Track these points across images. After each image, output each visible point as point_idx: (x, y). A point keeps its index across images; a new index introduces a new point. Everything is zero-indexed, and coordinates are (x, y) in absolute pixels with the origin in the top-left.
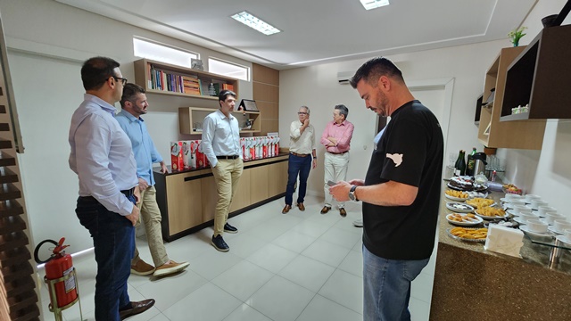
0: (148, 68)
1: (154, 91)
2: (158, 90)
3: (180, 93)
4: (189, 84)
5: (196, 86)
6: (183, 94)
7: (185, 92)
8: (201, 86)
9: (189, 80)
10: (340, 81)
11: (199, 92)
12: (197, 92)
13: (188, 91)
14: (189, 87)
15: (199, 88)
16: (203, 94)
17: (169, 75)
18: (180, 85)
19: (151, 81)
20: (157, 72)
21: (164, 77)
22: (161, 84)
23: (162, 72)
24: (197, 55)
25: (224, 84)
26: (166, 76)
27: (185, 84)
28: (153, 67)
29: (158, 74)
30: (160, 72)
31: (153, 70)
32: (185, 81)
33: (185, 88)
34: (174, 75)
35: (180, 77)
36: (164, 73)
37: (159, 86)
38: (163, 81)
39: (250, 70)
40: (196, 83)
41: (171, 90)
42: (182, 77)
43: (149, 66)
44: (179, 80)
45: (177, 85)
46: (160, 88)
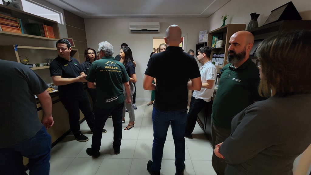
5: (15, 24)
6: (2, 32)
7: (2, 29)
8: (21, 25)
9: (4, 17)
10: (131, 31)
11: (20, 31)
12: (17, 31)
13: (6, 29)
14: (6, 25)
15: (19, 27)
16: (25, 33)
25: (44, 26)
27: (1, 21)
32: (1, 19)
33: (2, 25)
39: (62, 15)
40: (14, 22)
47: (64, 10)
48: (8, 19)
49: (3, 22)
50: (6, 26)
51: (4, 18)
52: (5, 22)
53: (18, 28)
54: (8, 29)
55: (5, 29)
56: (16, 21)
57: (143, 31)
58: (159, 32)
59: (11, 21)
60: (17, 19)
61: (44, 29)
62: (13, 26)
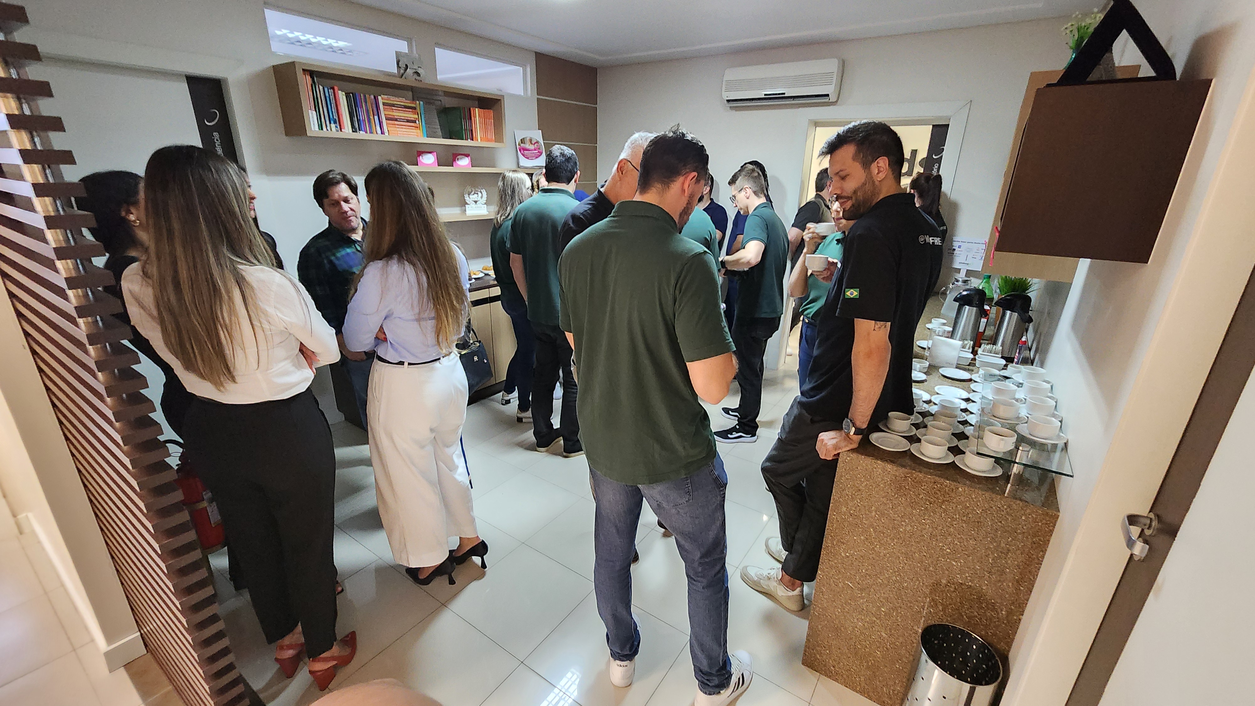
0: (304, 82)
1: (325, 133)
2: (332, 131)
3: (378, 137)
4: (397, 114)
5: (411, 116)
6: (386, 137)
7: (388, 131)
8: (423, 116)
9: (395, 103)
10: (728, 101)
11: (418, 131)
12: (414, 131)
13: (395, 129)
14: (396, 120)
15: (417, 122)
16: (428, 135)
17: (351, 95)
18: (376, 117)
19: (314, 112)
20: (326, 90)
21: (341, 100)
22: (336, 117)
23: (336, 88)
24: (409, 40)
25: (471, 109)
26: (344, 97)
27: (387, 113)
28: (315, 79)
29: (327, 95)
30: (332, 90)
31: (317, 87)
32: (386, 107)
33: (388, 121)
34: (362, 95)
35: (375, 97)
36: (340, 92)
37: (332, 122)
38: (340, 111)
39: (530, 70)
40: (411, 110)
41: (359, 130)
42: (379, 98)
43: (308, 78)
44: (374, 106)
45: (371, 117)
46: (336, 127)
47: (536, 53)
48: (401, 106)
49: (391, 113)
50: (396, 123)
51: (393, 105)
52: (394, 114)
54: (398, 130)
55: (393, 129)
56: (414, 108)
57: (769, 98)
58: (830, 101)
59: (404, 109)
60: (416, 104)
61: (473, 118)
62: (408, 121)
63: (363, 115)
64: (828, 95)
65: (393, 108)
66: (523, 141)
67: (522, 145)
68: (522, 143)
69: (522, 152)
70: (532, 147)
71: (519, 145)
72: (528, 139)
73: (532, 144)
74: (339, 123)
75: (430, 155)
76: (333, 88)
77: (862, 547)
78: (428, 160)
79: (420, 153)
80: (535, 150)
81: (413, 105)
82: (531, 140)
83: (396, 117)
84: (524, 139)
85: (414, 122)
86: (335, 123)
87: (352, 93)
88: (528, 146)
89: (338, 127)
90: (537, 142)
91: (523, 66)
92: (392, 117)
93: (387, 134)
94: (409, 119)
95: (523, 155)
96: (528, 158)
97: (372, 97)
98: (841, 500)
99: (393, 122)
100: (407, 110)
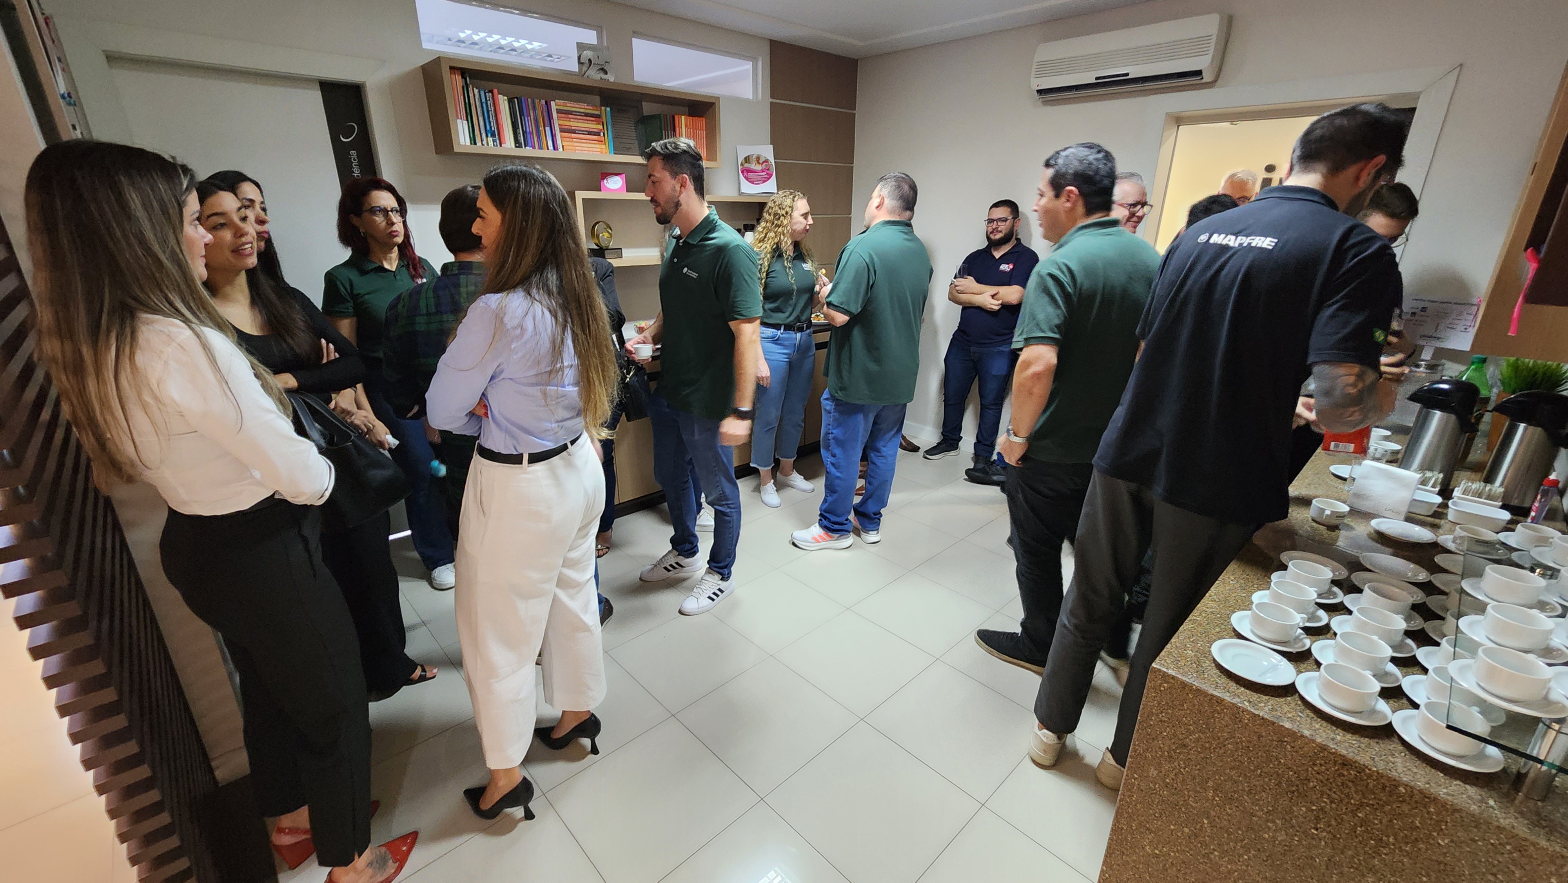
0: (453, 84)
1: (478, 149)
2: (488, 146)
3: (549, 153)
4: (575, 124)
7: (563, 146)
8: (610, 127)
9: (573, 109)
10: (1040, 92)
11: (603, 146)
12: (598, 146)
13: (572, 144)
14: (574, 132)
15: (602, 134)
16: (617, 151)
17: (516, 100)
18: (548, 129)
19: (465, 122)
20: (482, 93)
21: (502, 107)
22: (494, 128)
23: (495, 91)
24: (599, 29)
25: (676, 118)
26: (506, 103)
27: (562, 122)
28: (468, 79)
29: (484, 100)
30: (490, 94)
31: (470, 89)
32: (560, 115)
33: (564, 134)
34: (529, 100)
35: (546, 102)
36: (500, 96)
37: (489, 135)
38: (500, 120)
39: (763, 64)
40: (593, 119)
41: (525, 146)
42: (553, 103)
43: (459, 78)
44: (545, 114)
45: (541, 128)
46: (494, 141)
47: (771, 40)
48: (580, 114)
49: (567, 123)
50: (573, 135)
51: (570, 112)
52: (572, 124)
53: (600, 135)
54: (576, 144)
55: (569, 144)
56: (598, 117)
57: (1100, 83)
58: (1203, 81)
59: (585, 118)
60: (601, 110)
61: (677, 129)
62: (590, 133)
63: (530, 127)
64: (1199, 73)
65: (570, 116)
66: (747, 159)
67: (746, 165)
68: (746, 162)
69: (745, 174)
70: (759, 168)
71: (742, 165)
72: (754, 157)
73: (759, 163)
74: (496, 134)
75: (617, 178)
76: (491, 91)
77: (1187, 847)
78: (614, 185)
79: (605, 176)
80: (763, 172)
81: (597, 113)
82: (758, 158)
83: (573, 128)
84: (748, 156)
85: (598, 134)
86: (493, 135)
87: (517, 98)
88: (754, 166)
89: (498, 141)
90: (766, 161)
91: (754, 59)
92: (569, 127)
93: (561, 150)
94: (591, 130)
95: (747, 179)
96: (752, 182)
97: (543, 102)
98: (1148, 754)
99: (569, 135)
100: (588, 118)
